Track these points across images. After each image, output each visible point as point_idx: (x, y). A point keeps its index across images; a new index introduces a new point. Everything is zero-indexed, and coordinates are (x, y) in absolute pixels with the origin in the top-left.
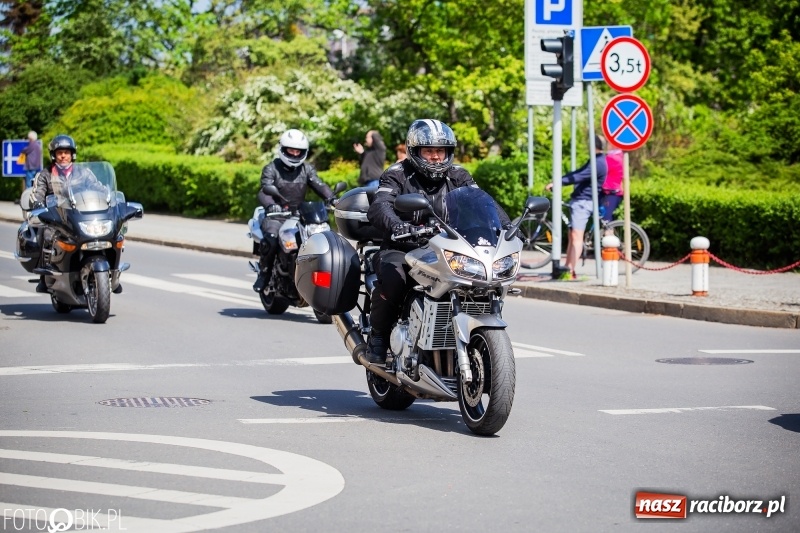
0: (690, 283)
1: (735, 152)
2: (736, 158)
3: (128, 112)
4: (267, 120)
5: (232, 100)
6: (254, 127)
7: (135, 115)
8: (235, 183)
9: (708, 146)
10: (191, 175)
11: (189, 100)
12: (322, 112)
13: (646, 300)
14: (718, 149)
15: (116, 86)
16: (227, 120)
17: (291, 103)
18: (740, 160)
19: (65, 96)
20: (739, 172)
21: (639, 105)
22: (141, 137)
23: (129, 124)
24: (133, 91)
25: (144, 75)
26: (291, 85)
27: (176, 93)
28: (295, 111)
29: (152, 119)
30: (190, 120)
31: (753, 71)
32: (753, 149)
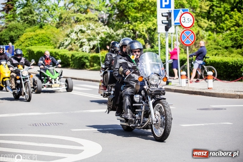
0: (207, 85)
2: (221, 47)
3: (39, 36)
4: (81, 38)
5: (70, 32)
6: (77, 40)
7: (41, 37)
8: (71, 57)
9: (212, 44)
10: (59, 55)
11: (57, 33)
12: (97, 36)
13: (194, 91)
14: (215, 45)
15: (36, 29)
16: (69, 38)
17: (88, 33)
19: (21, 32)
20: (222, 52)
21: (191, 32)
22: (44, 44)
23: (40, 40)
24: (41, 30)
25: (44, 25)
26: (88, 28)
27: (54, 31)
28: (89, 35)
29: (47, 38)
30: (58, 39)
31: (226, 21)
32: (226, 45)
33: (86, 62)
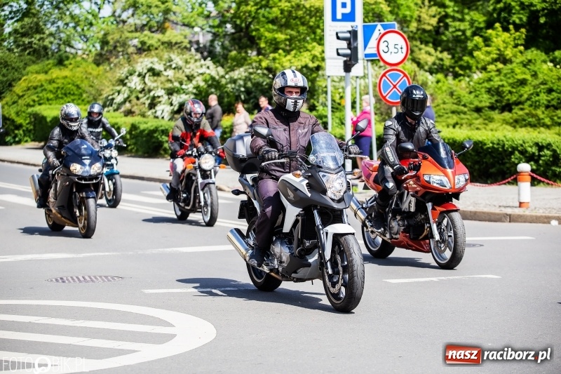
1: (465, 106)
2: (466, 109)
3: (58, 83)
4: (152, 88)
5: (128, 75)
6: (143, 93)
7: (62, 86)
8: (131, 130)
9: (447, 101)
11: (98, 75)
12: (188, 82)
14: (454, 103)
15: (49, 66)
16: (125, 88)
17: (168, 76)
18: (469, 110)
19: (16, 73)
20: (468, 119)
21: (402, 75)
22: (67, 100)
23: (59, 92)
24: (60, 69)
25: (68, 58)
26: (168, 64)
27: (90, 71)
28: (171, 81)
29: (74, 88)
30: (100, 89)
31: (475, 51)
32: (476, 103)
33: (164, 140)
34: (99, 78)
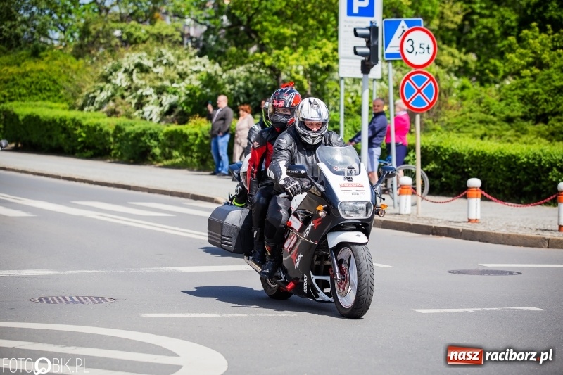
0: (466, 213)
1: (494, 115)
2: (495, 119)
3: (32, 77)
4: (139, 86)
5: (112, 70)
6: (129, 90)
7: (37, 80)
8: (115, 133)
9: (474, 109)
10: (81, 126)
11: (78, 69)
12: (180, 80)
13: (433, 225)
14: (481, 112)
15: (22, 58)
16: (108, 85)
17: (158, 73)
18: (498, 120)
20: (497, 130)
21: (428, 78)
22: (42, 97)
23: (33, 87)
24: (35, 62)
25: (43, 49)
26: (158, 60)
27: (68, 64)
28: (161, 79)
29: (50, 83)
30: (79, 85)
31: (510, 53)
32: (507, 112)
33: (153, 145)
34: (79, 73)
